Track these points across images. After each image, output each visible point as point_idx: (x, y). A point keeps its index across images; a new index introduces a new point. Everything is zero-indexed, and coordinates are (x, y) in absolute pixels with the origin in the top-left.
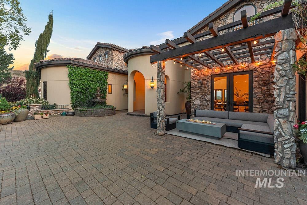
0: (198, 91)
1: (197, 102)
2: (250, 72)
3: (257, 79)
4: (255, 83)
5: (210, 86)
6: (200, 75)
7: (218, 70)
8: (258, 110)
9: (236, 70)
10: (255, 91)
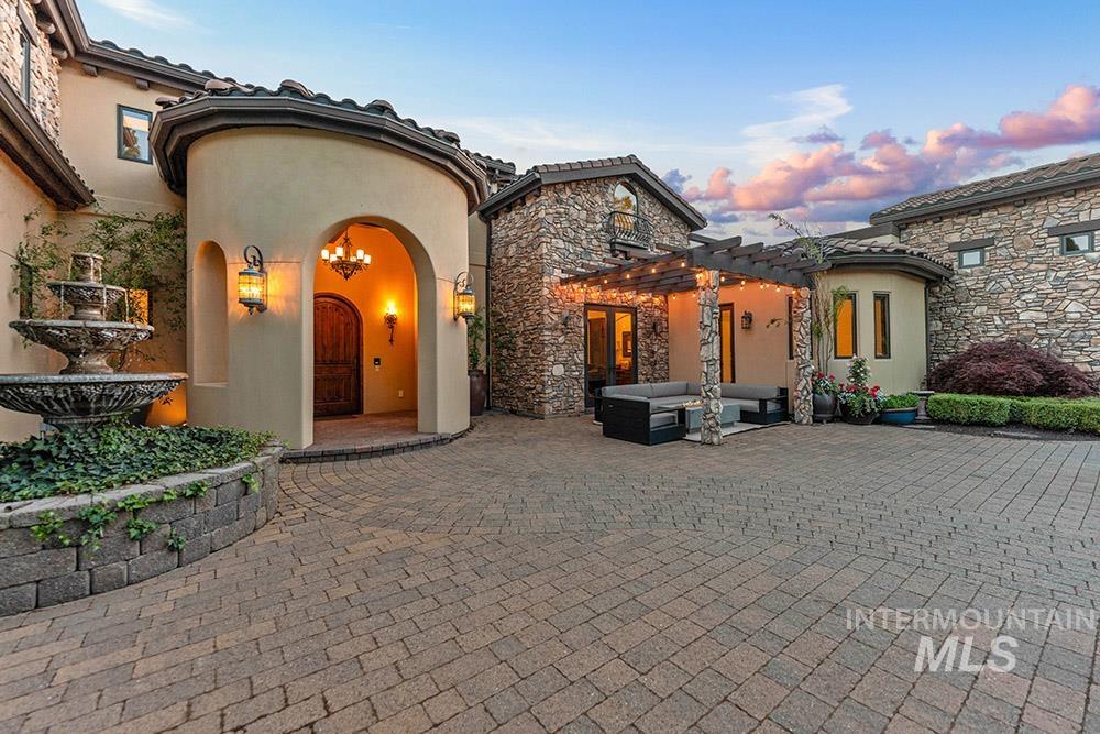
0: (561, 339)
1: (559, 370)
2: (632, 310)
3: (642, 324)
4: (639, 331)
5: (583, 330)
6: (564, 298)
7: (595, 295)
8: (643, 378)
9: (619, 302)
10: (639, 346)
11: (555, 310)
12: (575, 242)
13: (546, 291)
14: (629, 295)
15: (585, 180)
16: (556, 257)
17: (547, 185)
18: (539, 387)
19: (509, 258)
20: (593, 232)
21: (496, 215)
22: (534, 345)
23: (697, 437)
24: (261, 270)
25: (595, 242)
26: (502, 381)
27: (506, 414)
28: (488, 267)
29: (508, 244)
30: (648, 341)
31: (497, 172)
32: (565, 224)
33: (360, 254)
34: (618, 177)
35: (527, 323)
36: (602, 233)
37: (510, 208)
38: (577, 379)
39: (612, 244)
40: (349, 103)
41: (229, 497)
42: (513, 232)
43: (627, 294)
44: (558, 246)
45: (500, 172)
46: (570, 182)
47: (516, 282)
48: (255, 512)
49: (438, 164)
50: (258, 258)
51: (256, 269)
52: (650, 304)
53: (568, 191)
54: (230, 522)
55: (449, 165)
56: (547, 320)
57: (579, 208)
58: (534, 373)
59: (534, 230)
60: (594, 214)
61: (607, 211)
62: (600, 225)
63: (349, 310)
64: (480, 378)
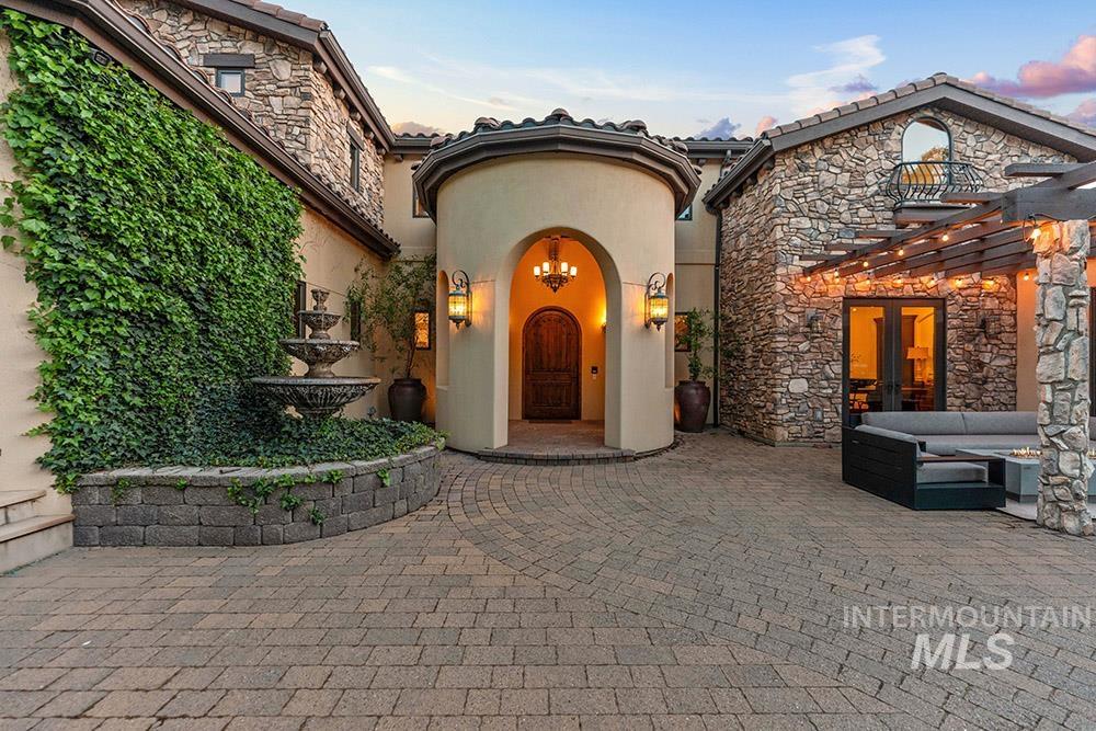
0: (804, 346)
1: (799, 386)
2: (939, 303)
3: (955, 322)
4: (949, 332)
5: (840, 334)
6: (810, 293)
7: (863, 284)
8: (958, 402)
9: (909, 291)
10: (950, 354)
11: (794, 309)
12: (827, 217)
13: (780, 286)
14: (929, 282)
15: (848, 131)
16: (797, 241)
17: (784, 152)
18: (770, 406)
19: (739, 251)
20: (860, 199)
21: (727, 203)
22: (766, 355)
23: (1030, 511)
24: (468, 291)
25: (864, 212)
26: (730, 395)
27: (732, 434)
28: (717, 265)
29: (738, 234)
30: (971, 347)
31: (729, 152)
32: (812, 196)
33: (564, 267)
34: (910, 112)
35: (758, 327)
36: (877, 198)
37: (740, 191)
38: (829, 398)
39: (895, 210)
40: (529, 121)
41: (365, 487)
42: (744, 220)
43: (925, 279)
44: (800, 226)
45: (733, 152)
46: (821, 139)
47: (746, 278)
48: (394, 503)
49: (624, 159)
50: (465, 280)
51: (464, 291)
52: (976, 291)
53: (819, 153)
54: (366, 508)
55: (636, 157)
56: (781, 322)
57: (838, 171)
58: (764, 388)
59: (767, 211)
60: (863, 174)
61: (888, 165)
62: (876, 188)
63: (570, 321)
64: (700, 392)
